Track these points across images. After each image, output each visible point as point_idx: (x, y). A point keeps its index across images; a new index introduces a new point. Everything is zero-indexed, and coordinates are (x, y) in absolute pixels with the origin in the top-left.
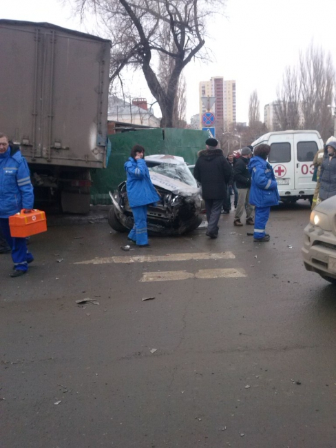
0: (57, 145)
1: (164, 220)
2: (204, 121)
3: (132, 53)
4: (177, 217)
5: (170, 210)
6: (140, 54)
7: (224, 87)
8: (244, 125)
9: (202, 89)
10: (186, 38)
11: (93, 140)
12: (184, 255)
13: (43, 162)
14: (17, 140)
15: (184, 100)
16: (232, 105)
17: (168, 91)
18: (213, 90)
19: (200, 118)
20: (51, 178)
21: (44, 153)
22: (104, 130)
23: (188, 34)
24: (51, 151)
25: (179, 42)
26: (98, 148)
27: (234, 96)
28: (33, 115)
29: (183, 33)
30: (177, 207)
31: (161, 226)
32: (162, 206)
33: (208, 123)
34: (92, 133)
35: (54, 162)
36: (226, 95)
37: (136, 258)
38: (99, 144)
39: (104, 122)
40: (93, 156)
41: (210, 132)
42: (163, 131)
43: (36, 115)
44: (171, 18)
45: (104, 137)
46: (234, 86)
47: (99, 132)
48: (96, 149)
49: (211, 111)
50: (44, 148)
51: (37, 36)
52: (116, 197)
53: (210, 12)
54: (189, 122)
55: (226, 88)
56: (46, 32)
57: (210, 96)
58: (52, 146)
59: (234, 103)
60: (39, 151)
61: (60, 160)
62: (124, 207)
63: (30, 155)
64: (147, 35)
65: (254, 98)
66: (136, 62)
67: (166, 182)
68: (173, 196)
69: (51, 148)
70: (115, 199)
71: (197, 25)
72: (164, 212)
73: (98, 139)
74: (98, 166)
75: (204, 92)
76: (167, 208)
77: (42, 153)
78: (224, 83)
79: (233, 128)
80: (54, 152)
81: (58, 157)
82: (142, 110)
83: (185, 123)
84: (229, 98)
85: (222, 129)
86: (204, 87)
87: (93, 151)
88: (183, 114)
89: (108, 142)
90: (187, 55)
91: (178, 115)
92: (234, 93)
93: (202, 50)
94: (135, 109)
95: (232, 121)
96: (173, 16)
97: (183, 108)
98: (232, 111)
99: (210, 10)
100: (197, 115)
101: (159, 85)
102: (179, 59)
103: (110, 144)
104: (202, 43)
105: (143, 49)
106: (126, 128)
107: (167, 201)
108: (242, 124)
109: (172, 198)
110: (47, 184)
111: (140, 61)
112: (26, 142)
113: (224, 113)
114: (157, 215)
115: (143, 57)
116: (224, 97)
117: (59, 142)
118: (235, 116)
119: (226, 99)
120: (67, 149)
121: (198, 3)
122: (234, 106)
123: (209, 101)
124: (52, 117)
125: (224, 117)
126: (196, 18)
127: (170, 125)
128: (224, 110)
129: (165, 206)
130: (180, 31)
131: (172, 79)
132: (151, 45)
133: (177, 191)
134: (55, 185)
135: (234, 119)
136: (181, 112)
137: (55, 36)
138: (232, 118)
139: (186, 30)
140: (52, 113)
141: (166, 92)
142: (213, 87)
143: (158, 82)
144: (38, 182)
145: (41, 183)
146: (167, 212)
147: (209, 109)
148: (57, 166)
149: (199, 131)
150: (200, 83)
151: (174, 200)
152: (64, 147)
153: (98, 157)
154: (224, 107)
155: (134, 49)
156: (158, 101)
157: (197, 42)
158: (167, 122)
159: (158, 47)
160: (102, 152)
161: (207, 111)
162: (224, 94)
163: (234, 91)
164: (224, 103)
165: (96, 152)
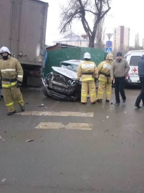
0: (21, 54)
1: (67, 93)
4: (74, 91)
5: (70, 88)
7: (125, 30)
11: (38, 52)
12: (68, 112)
16: (128, 38)
18: (120, 31)
22: (44, 47)
24: (18, 57)
26: (41, 56)
27: (129, 34)
28: (9, 39)
30: (74, 87)
31: (65, 96)
32: (66, 86)
33: (109, 45)
34: (37, 48)
36: (125, 34)
37: (44, 113)
38: (41, 54)
40: (38, 60)
41: (109, 50)
42: (80, 49)
43: (11, 39)
45: (44, 51)
46: (129, 30)
47: (41, 48)
48: (39, 56)
51: (12, 1)
52: (44, 80)
58: (18, 54)
59: (129, 37)
62: (48, 86)
64: (83, 4)
65: (137, 36)
66: (79, 17)
67: (69, 74)
68: (72, 81)
69: (18, 55)
70: (44, 81)
72: (67, 89)
73: (40, 51)
76: (69, 87)
78: (125, 28)
80: (19, 57)
81: (21, 60)
84: (127, 35)
85: (122, 49)
87: (38, 57)
92: (129, 33)
95: (127, 45)
98: (128, 41)
103: (46, 54)
104: (110, 8)
106: (63, 47)
107: (69, 83)
108: (132, 47)
109: (72, 82)
111: (81, 17)
113: (124, 42)
114: (64, 90)
116: (124, 34)
117: (22, 53)
118: (129, 43)
119: (125, 35)
120: (25, 56)
122: (129, 39)
123: (109, 35)
124: (19, 40)
125: (124, 43)
128: (124, 40)
129: (68, 86)
132: (85, 9)
133: (74, 79)
135: (129, 45)
137: (21, 1)
138: (127, 44)
140: (19, 39)
142: (120, 30)
146: (69, 89)
147: (109, 39)
150: (114, 28)
151: (72, 83)
152: (24, 55)
153: (40, 60)
154: (124, 39)
159: (89, 10)
160: (42, 58)
162: (124, 33)
163: (129, 32)
164: (124, 37)
165: (39, 57)
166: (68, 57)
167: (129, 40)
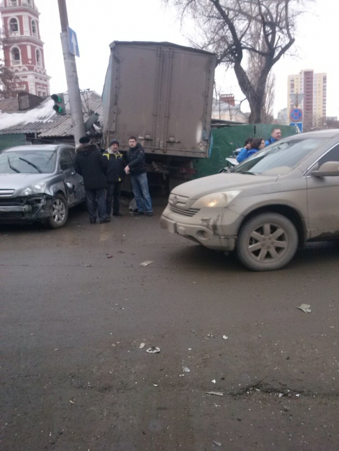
0: (172, 139)
2: (292, 117)
3: (225, 54)
6: (233, 54)
7: (314, 80)
8: (335, 120)
9: (290, 83)
10: (277, 38)
11: (199, 135)
13: (160, 152)
14: (142, 135)
15: (272, 95)
16: (322, 98)
17: (258, 89)
18: (303, 84)
19: (288, 113)
20: (164, 166)
21: (161, 146)
22: (208, 127)
23: (278, 34)
24: (167, 144)
25: (270, 41)
26: (203, 142)
27: (325, 90)
28: (154, 115)
29: (274, 33)
33: (296, 118)
34: (198, 129)
35: (169, 153)
36: (316, 88)
38: (203, 139)
39: (208, 120)
40: (199, 148)
41: (297, 127)
42: (255, 127)
43: (156, 116)
44: (263, 18)
45: (208, 132)
46: (325, 79)
47: (204, 129)
48: (201, 142)
49: (299, 107)
50: (161, 142)
51: (159, 52)
53: (301, 12)
54: (275, 117)
55: (316, 81)
56: (166, 49)
57: (299, 93)
58: (167, 140)
59: (325, 96)
60: (157, 144)
61: (173, 151)
63: (150, 147)
64: (239, 36)
66: (228, 61)
69: (167, 142)
71: (287, 26)
73: (203, 134)
74: (202, 156)
75: (292, 86)
77: (159, 146)
78: (314, 76)
79: (323, 122)
80: (169, 145)
81: (172, 149)
82: (231, 106)
83: (272, 117)
84: (319, 92)
85: (311, 124)
86: (292, 81)
87: (199, 144)
88: (271, 108)
89: (210, 136)
90: (277, 53)
91: (265, 110)
92: (325, 86)
93: (292, 47)
94: (225, 105)
95: (322, 115)
96: (265, 17)
97: (271, 102)
98: (322, 105)
99: (301, 10)
100: (285, 110)
101: (249, 83)
102: (269, 57)
103: (212, 138)
104: (292, 41)
105: (235, 49)
106: (222, 125)
108: (333, 118)
110: (162, 171)
111: (231, 61)
112: (148, 137)
113: (314, 107)
115: (235, 57)
116: (314, 90)
117: (173, 137)
118: (325, 111)
119: (315, 92)
120: (179, 142)
121: (289, 3)
122: (325, 100)
123: (297, 97)
124: (168, 117)
125: (314, 111)
126: (287, 18)
127: (258, 121)
128: (314, 104)
130: (270, 31)
131: (261, 77)
132: (242, 46)
134: (167, 172)
135: (324, 114)
136: (269, 107)
137: (173, 52)
138: (322, 112)
139: (277, 29)
140: (168, 114)
141: (256, 89)
142: (303, 80)
143: (248, 80)
144: (155, 169)
145: (157, 170)
147: (297, 106)
148: (170, 156)
149: (287, 126)
150: (289, 77)
152: (177, 141)
153: (202, 149)
154: (314, 101)
155: (227, 50)
156: (248, 98)
157: (287, 41)
158: (255, 118)
159: (249, 47)
160: (206, 144)
161: (295, 107)
162: (314, 87)
163: (325, 84)
164: (314, 97)
165: (201, 144)
166: (231, 144)
167: (325, 103)
